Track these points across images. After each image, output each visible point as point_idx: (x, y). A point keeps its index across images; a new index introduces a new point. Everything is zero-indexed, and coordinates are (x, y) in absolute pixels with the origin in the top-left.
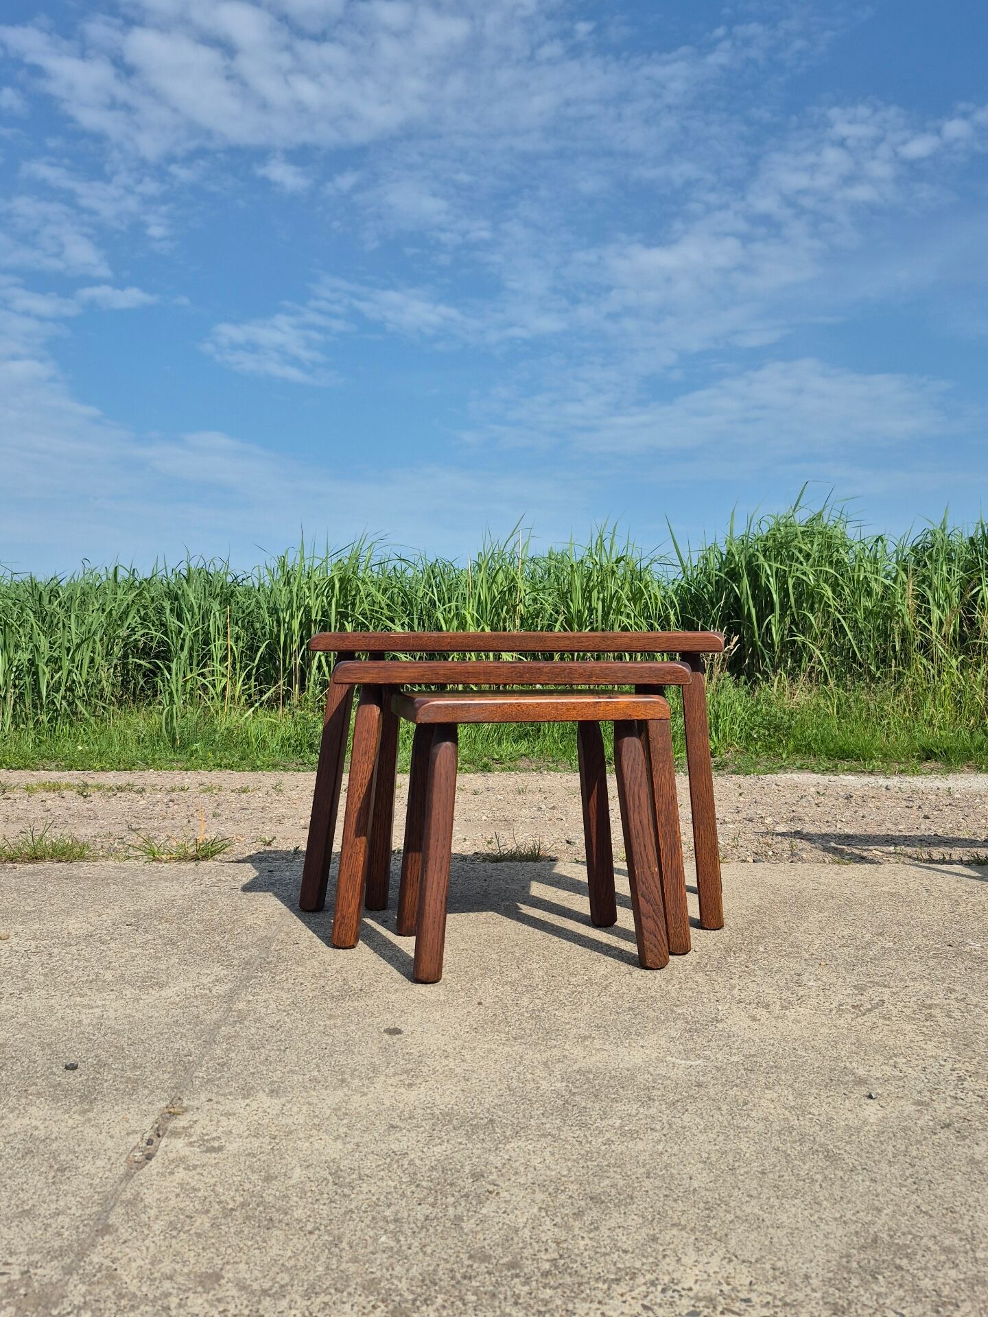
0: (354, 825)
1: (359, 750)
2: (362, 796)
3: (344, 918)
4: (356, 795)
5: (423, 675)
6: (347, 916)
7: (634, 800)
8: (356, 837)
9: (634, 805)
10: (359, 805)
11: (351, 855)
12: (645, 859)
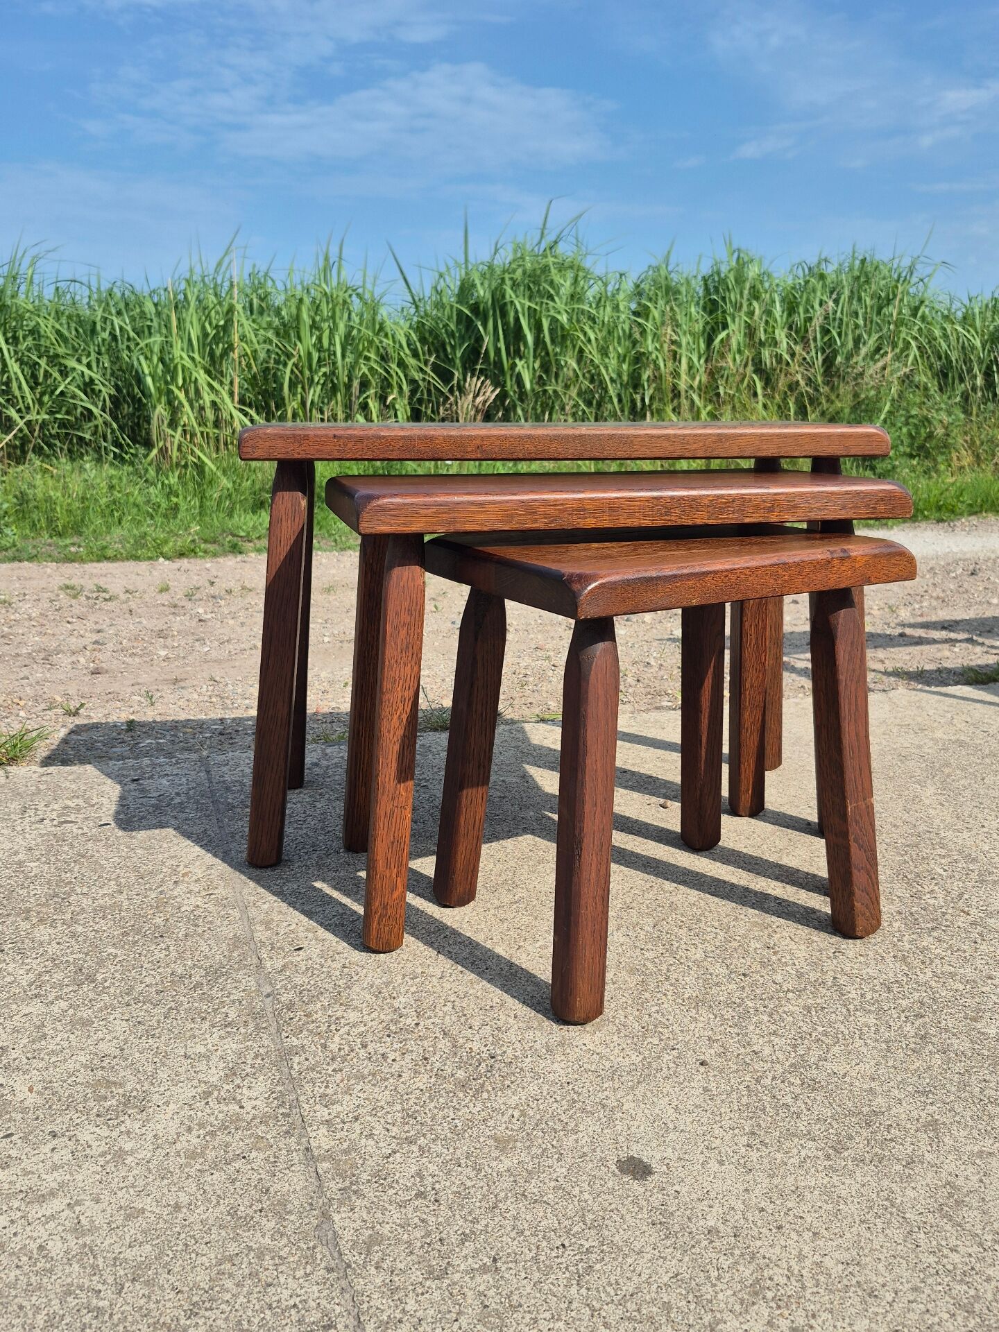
0: (394, 766)
1: (396, 643)
2: (405, 717)
3: (385, 907)
4: (396, 717)
5: (511, 516)
6: (391, 903)
7: (850, 704)
8: (399, 782)
9: (849, 711)
10: (400, 732)
11: (392, 812)
12: (860, 788)
